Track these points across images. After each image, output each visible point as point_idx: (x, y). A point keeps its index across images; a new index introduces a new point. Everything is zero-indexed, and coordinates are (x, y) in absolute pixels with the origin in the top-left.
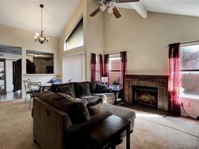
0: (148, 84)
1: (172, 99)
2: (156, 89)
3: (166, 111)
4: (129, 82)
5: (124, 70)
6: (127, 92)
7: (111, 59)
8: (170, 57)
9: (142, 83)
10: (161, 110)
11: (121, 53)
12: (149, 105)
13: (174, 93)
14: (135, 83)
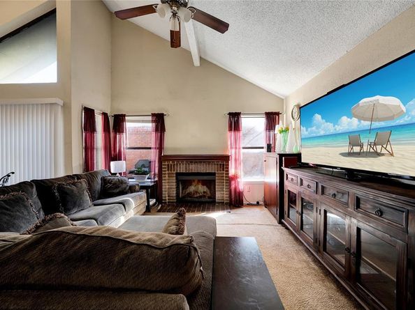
0: (202, 168)
1: (233, 186)
2: (214, 174)
3: (226, 203)
4: (169, 168)
5: (160, 147)
6: (165, 186)
7: (129, 125)
8: (230, 130)
9: (194, 168)
10: (219, 203)
11: (153, 115)
12: (203, 200)
13: (235, 178)
14: (182, 168)
